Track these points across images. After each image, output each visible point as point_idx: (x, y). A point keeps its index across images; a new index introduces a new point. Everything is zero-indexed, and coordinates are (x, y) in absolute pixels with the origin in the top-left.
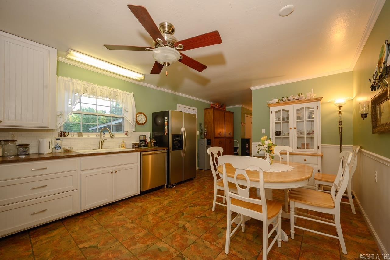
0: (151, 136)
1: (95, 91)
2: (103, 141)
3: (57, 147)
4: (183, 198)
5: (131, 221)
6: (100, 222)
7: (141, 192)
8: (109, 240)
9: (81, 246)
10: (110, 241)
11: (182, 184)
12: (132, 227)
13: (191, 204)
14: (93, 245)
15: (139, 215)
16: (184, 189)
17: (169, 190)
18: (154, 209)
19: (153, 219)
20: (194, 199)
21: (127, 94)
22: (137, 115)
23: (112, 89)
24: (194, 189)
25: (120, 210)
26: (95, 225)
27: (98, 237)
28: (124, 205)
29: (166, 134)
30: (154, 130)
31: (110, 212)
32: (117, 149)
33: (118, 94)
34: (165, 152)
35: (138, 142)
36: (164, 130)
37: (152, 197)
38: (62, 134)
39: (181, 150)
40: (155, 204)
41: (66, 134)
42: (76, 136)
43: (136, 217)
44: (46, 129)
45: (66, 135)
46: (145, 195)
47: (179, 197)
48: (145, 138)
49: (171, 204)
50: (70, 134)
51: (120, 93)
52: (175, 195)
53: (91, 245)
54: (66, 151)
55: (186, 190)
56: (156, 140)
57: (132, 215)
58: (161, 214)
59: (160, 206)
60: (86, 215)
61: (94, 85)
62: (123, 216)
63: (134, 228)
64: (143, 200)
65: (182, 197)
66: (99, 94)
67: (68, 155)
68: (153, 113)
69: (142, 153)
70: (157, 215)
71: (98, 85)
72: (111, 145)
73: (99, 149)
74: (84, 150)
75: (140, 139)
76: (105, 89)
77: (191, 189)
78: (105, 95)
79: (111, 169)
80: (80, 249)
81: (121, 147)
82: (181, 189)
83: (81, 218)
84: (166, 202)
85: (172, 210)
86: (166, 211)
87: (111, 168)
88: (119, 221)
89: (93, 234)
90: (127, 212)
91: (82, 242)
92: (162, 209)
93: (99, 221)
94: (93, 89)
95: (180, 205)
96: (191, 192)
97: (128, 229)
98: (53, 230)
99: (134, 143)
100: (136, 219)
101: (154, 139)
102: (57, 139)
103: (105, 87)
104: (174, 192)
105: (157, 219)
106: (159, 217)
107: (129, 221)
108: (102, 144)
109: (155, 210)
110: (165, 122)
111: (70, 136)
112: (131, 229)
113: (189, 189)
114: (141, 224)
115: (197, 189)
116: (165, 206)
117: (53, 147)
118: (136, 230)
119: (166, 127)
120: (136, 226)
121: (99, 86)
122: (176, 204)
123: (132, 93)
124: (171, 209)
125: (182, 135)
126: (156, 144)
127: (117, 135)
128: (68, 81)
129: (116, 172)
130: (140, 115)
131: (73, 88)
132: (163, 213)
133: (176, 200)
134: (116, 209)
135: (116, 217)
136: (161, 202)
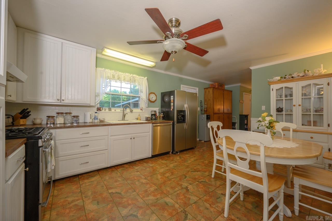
0: (160, 112)
1: (120, 77)
2: (125, 114)
3: (96, 118)
4: (186, 163)
5: (144, 177)
6: (123, 175)
7: (152, 155)
8: (129, 190)
9: (110, 191)
10: (130, 191)
11: (185, 152)
13: (192, 169)
15: (151, 173)
16: (187, 156)
17: (173, 155)
18: (162, 170)
19: (161, 178)
20: (195, 165)
21: (142, 78)
22: (149, 95)
23: (131, 75)
24: (195, 157)
25: (136, 168)
26: (119, 177)
27: (122, 186)
28: (139, 164)
29: (172, 110)
30: (162, 107)
31: (130, 169)
32: (135, 121)
33: (136, 79)
34: (171, 125)
35: (150, 116)
36: (170, 106)
37: (160, 160)
38: (99, 109)
39: (184, 123)
40: (163, 166)
41: (101, 109)
42: (107, 110)
44: (89, 105)
46: (155, 158)
47: (182, 163)
48: (155, 113)
49: (176, 168)
50: (103, 109)
51: (138, 78)
52: (179, 161)
53: (117, 192)
54: (101, 121)
55: (188, 157)
56: (163, 114)
57: (145, 172)
58: (167, 175)
59: (167, 168)
60: (113, 169)
61: (120, 73)
62: (138, 173)
63: (147, 184)
64: (153, 162)
66: (123, 79)
67: (102, 124)
68: (161, 93)
69: (153, 124)
70: (165, 175)
71: (122, 73)
72: (130, 118)
73: (122, 120)
74: (113, 121)
75: (152, 114)
76: (127, 75)
77: (193, 156)
78: (127, 80)
80: (110, 193)
81: (137, 119)
82: (184, 156)
83: (110, 170)
84: (172, 166)
85: (176, 172)
86: (171, 173)
87: (131, 135)
88: (136, 176)
89: (118, 184)
90: (141, 170)
91: (111, 188)
92: (169, 170)
93: (122, 175)
94: (118, 76)
95: (183, 169)
96: (192, 160)
97: (142, 183)
99: (147, 116)
100: (149, 176)
101: (162, 114)
102: (96, 113)
103: (127, 74)
104: (178, 158)
105: (165, 179)
106: (166, 177)
107: (143, 177)
108: (124, 117)
109: (163, 171)
110: (171, 100)
111: (103, 111)
112: (144, 183)
113: (191, 157)
114: (152, 181)
115: (198, 157)
116: (171, 168)
117: (93, 118)
118: (148, 185)
119: (172, 104)
120: (148, 182)
122: (179, 168)
123: (146, 78)
125: (185, 111)
126: (164, 118)
127: (135, 110)
128: (103, 71)
129: (134, 138)
130: (152, 94)
131: (106, 76)
132: (169, 174)
133: (180, 165)
134: (134, 167)
135: (133, 173)
136: (168, 165)
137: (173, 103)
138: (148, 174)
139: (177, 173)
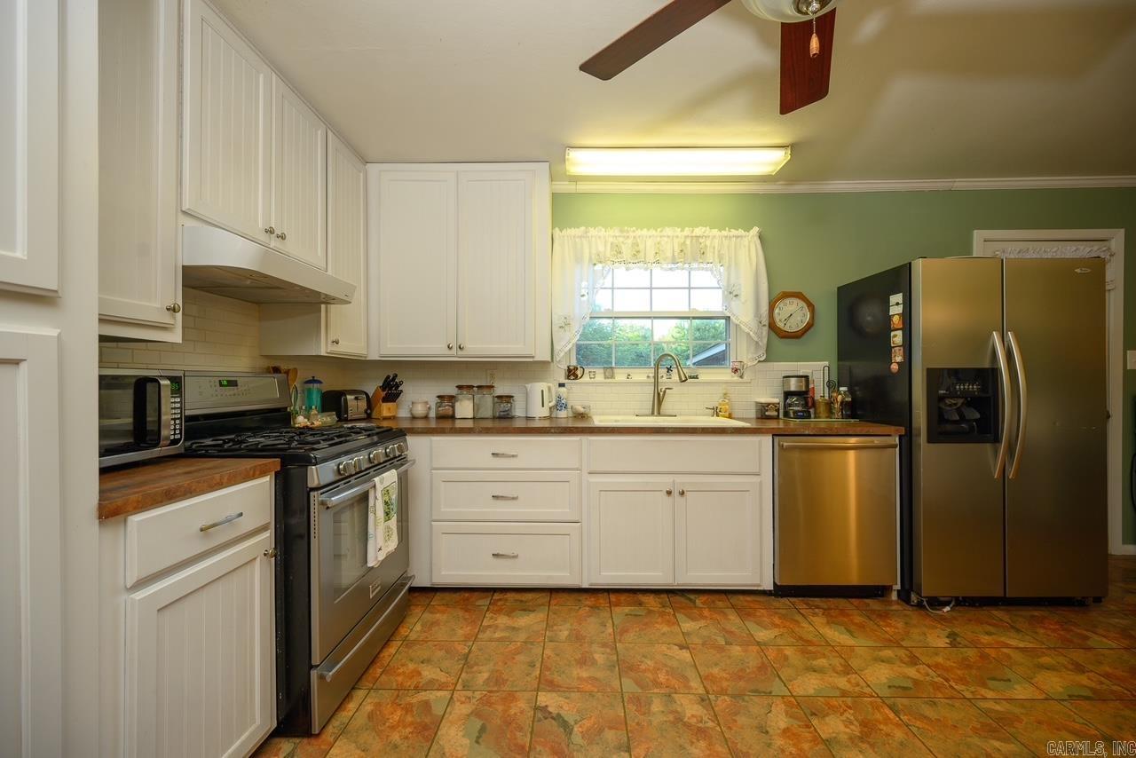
0: (834, 378)
1: (642, 247)
2: (665, 392)
3: (559, 404)
4: (990, 694)
5: (701, 691)
6: (620, 641)
7: (774, 583)
8: (610, 728)
9: (544, 699)
10: (610, 735)
11: (998, 613)
12: (695, 720)
14: (566, 719)
15: (740, 678)
16: (1008, 646)
17: (909, 611)
18: (809, 685)
19: (786, 732)
21: (737, 237)
22: (772, 304)
23: (687, 231)
24: (1079, 668)
25: (688, 625)
26: (604, 645)
27: (591, 694)
28: (706, 613)
29: (895, 367)
30: (844, 353)
31: (660, 620)
32: (705, 418)
33: (708, 243)
34: (895, 446)
35: (778, 400)
36: (887, 350)
37: (819, 620)
38: (572, 373)
39: (989, 446)
40: (822, 662)
41: (579, 372)
42: (600, 377)
43: (725, 684)
44: (531, 360)
45: (579, 376)
46: (792, 599)
47: (962, 680)
48: (804, 384)
49: (905, 701)
50: (587, 371)
51: (714, 237)
52: (940, 660)
55: (1017, 656)
56: (851, 391)
57: (716, 664)
58: (833, 726)
59: (842, 682)
60: (601, 601)
61: (639, 233)
62: (685, 655)
63: (701, 732)
64: (777, 620)
65: (984, 685)
66: (651, 257)
68: (839, 288)
69: (777, 439)
70: (815, 722)
71: (648, 230)
72: (688, 407)
73: (653, 413)
74: (619, 414)
75: (786, 390)
76: (668, 237)
77: (1061, 660)
78: (669, 254)
79: (666, 481)
80: (536, 709)
81: (716, 412)
82: (986, 639)
83: (588, 603)
84: (880, 676)
85: (899, 734)
86: (864, 724)
87: (668, 479)
88: (666, 665)
89: (584, 675)
90: (703, 644)
91: (552, 686)
92: (849, 701)
93: (618, 638)
94: (635, 244)
96: (1054, 683)
97: (678, 720)
98: (526, 610)
99: (764, 400)
100: (723, 692)
101: (843, 389)
102: (561, 385)
103: (668, 231)
104: (938, 639)
106: (817, 739)
107: (695, 684)
108: (660, 403)
109: (811, 692)
110: (889, 318)
111: (586, 378)
112: (688, 726)
113: (1045, 660)
114: (730, 728)
115: (1107, 676)
116: (867, 690)
117: (551, 404)
118: (702, 744)
119: (897, 338)
120: (710, 724)
121: (652, 232)
122: (930, 713)
123: (755, 230)
124: (898, 725)
126: (853, 409)
127: (708, 374)
128: (581, 237)
129: (682, 493)
130: (788, 301)
131: (590, 253)
132: (842, 728)
133: (937, 687)
134: (680, 616)
135: (664, 648)
136: (854, 663)
137: (899, 333)
138: (727, 680)
139: (901, 744)
